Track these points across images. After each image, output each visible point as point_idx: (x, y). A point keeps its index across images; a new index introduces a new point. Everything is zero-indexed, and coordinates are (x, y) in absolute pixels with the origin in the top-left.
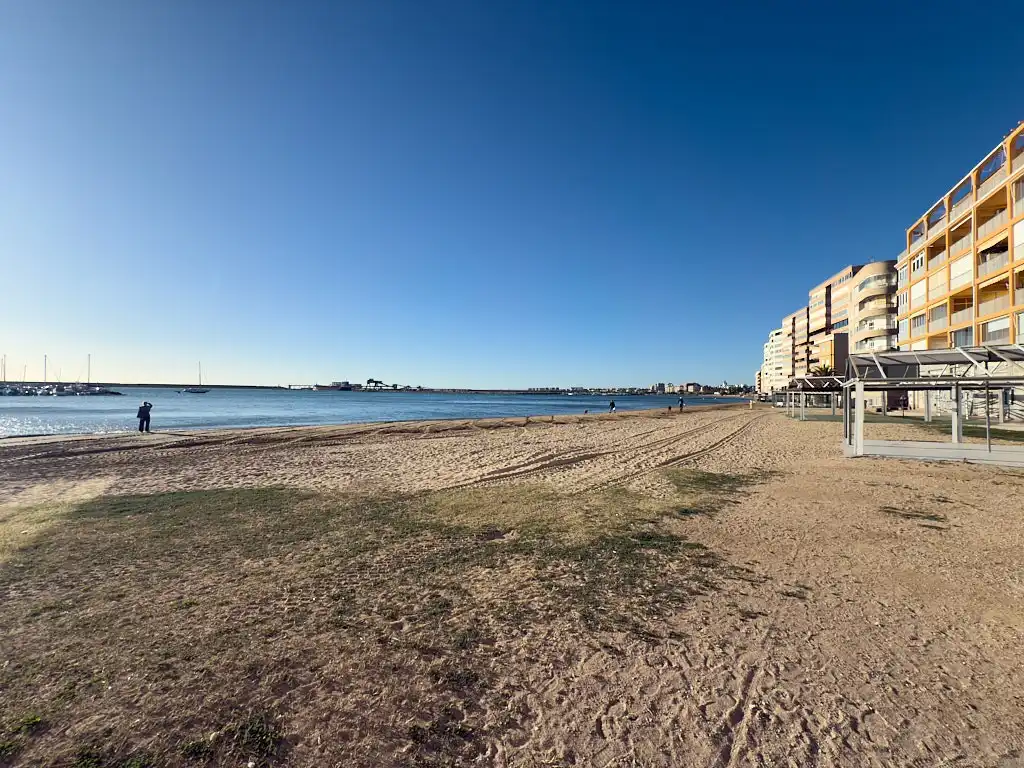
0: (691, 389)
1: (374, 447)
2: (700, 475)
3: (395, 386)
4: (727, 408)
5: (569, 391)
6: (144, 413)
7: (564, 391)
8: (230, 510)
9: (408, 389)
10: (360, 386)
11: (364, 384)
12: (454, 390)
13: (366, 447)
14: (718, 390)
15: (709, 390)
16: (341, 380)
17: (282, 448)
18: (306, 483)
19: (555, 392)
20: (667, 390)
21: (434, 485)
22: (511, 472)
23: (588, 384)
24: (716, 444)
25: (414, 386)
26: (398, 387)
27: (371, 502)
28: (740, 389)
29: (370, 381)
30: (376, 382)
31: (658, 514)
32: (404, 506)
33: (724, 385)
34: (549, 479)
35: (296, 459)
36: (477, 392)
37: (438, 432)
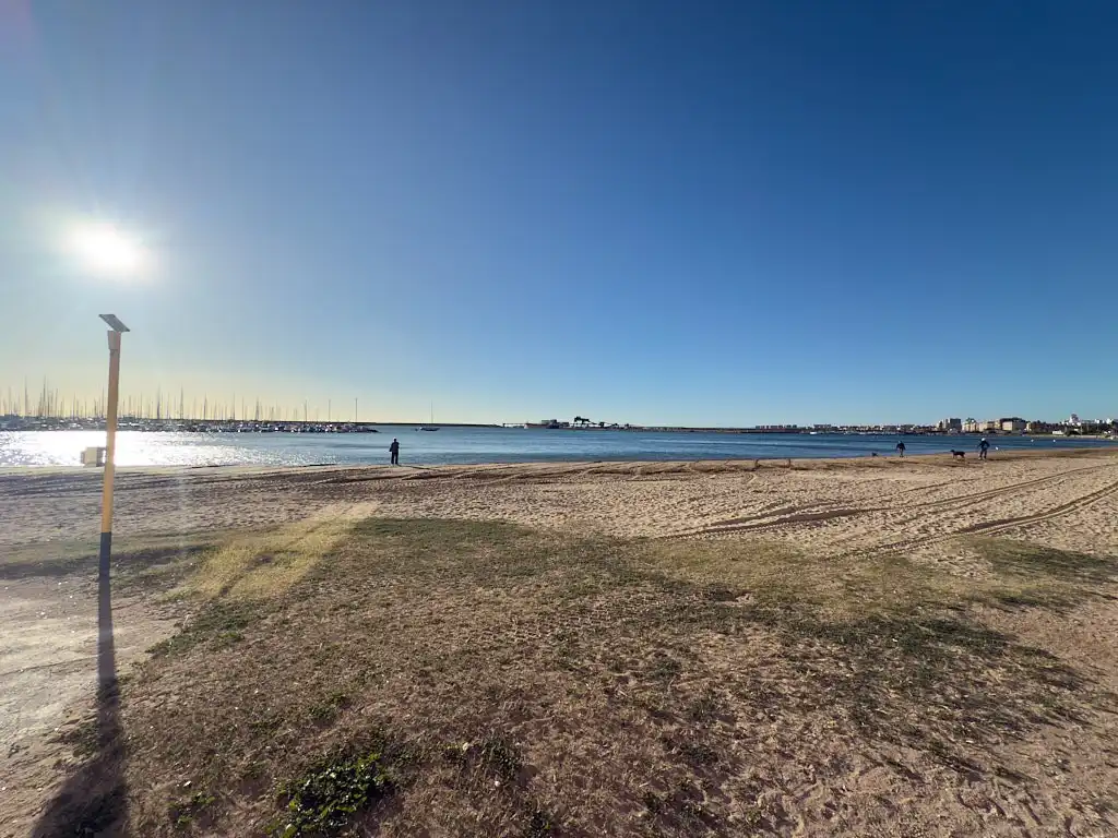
0: (1008, 426)
1: (584, 487)
2: (1033, 551)
3: (602, 424)
4: (1079, 455)
5: (810, 429)
6: (395, 448)
7: (804, 429)
8: (461, 539)
9: (615, 427)
10: (567, 424)
11: (572, 422)
12: (665, 428)
13: (576, 487)
14: (1057, 427)
15: (1040, 427)
16: (549, 418)
17: (501, 484)
18: (524, 520)
19: (792, 431)
20: (965, 427)
21: (648, 532)
22: (741, 525)
23: (837, 422)
24: (1062, 507)
25: (622, 424)
26: (605, 425)
27: (587, 544)
28: (1104, 427)
29: (577, 419)
30: (583, 420)
31: (963, 599)
32: (620, 552)
33: (1071, 421)
34: (791, 537)
35: (514, 495)
36: (692, 430)
37: (650, 474)
